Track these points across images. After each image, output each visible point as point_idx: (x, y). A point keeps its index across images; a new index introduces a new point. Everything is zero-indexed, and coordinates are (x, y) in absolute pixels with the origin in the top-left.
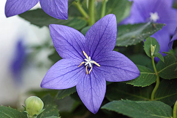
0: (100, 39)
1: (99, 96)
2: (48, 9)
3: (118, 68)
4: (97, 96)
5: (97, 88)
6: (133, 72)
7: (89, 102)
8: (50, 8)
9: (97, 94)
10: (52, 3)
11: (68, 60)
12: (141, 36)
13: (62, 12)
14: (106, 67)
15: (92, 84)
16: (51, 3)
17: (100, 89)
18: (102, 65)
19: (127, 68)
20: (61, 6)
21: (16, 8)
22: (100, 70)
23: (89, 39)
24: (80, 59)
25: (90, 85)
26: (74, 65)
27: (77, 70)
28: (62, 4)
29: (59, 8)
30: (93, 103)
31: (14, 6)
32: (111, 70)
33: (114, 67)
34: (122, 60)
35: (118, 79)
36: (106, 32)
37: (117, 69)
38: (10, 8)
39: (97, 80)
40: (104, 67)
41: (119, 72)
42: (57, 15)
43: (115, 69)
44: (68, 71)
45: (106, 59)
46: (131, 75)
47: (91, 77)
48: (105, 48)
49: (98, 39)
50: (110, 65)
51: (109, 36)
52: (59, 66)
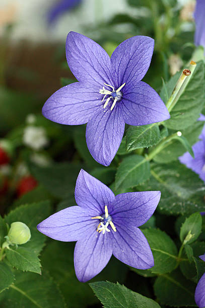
0: (130, 210)
1: (95, 267)
2: (91, 144)
3: (133, 250)
4: (94, 267)
5: (99, 257)
6: (146, 263)
7: (81, 269)
8: (94, 145)
9: (95, 265)
10: (99, 141)
11: (83, 209)
12: (184, 204)
13: (105, 158)
14: (121, 238)
15: (95, 249)
16: (98, 139)
17: (101, 261)
18: (118, 232)
19: (142, 257)
20: (107, 152)
21: (57, 114)
22: (113, 235)
23: (118, 202)
24: (98, 211)
25: (92, 249)
26: (88, 215)
27: (88, 222)
28: (109, 150)
29: (104, 153)
30: (85, 272)
31: (57, 111)
32: (124, 246)
33: (129, 245)
34: (142, 245)
35: (126, 261)
36: (140, 208)
37: (131, 250)
38: (51, 110)
39: (103, 247)
40: (120, 236)
41: (131, 255)
42: (98, 157)
43: (129, 249)
44: (76, 222)
45: (125, 229)
46: (142, 265)
47: (99, 238)
48: (131, 220)
49: (128, 209)
50: (127, 240)
51: (142, 214)
52: (69, 213)
